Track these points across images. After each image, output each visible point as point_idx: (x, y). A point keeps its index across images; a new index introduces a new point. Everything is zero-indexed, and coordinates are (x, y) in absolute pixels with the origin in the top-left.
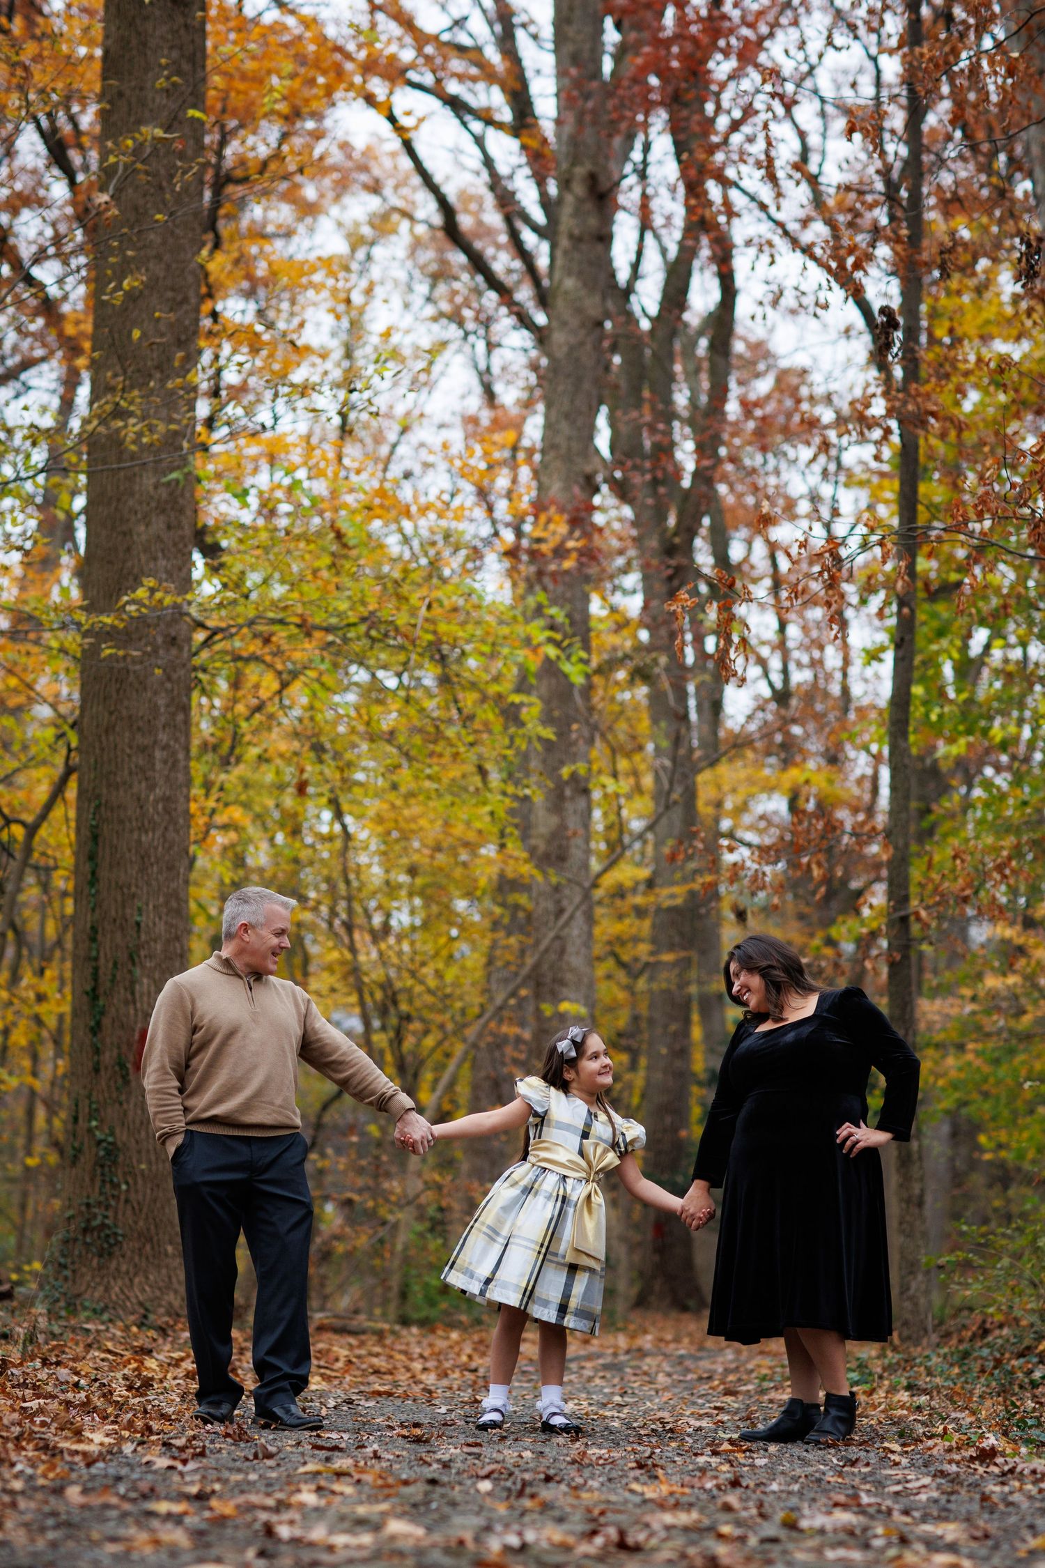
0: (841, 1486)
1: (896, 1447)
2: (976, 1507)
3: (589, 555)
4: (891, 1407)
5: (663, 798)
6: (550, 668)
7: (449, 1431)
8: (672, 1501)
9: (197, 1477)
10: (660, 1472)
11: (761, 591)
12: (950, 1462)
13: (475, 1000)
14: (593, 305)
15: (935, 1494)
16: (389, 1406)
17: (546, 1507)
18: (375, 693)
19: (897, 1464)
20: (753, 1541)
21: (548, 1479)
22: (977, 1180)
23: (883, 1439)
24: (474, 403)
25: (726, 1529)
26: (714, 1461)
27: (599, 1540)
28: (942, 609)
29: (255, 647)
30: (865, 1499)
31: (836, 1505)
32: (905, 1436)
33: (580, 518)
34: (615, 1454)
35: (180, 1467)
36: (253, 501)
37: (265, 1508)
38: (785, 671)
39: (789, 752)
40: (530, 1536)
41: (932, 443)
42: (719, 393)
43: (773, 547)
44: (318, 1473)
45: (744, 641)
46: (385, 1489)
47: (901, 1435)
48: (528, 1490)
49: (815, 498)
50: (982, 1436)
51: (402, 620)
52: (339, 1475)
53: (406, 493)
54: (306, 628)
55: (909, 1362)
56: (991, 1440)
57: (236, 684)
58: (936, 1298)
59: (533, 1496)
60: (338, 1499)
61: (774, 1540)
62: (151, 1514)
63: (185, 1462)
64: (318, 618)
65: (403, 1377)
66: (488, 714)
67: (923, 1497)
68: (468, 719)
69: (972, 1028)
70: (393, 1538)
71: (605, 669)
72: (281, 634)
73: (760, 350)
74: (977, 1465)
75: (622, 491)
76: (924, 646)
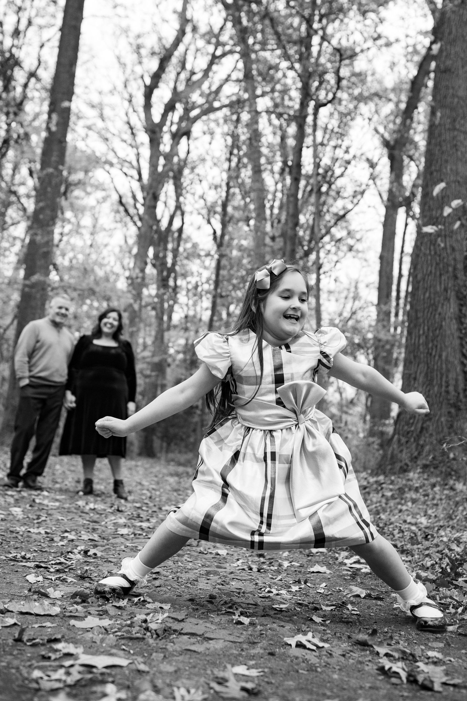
3: (143, 278)
5: (156, 338)
11: (184, 292)
14: (151, 222)
18: (91, 306)
20: (150, 512)
24: (122, 242)
25: (144, 508)
27: (113, 508)
33: (143, 270)
36: (67, 259)
38: (188, 311)
39: (186, 329)
41: (224, 262)
42: (179, 245)
43: (187, 282)
49: (198, 272)
61: (155, 512)
62: (6, 494)
71: (146, 306)
73: (189, 238)
75: (154, 265)
76: (219, 308)
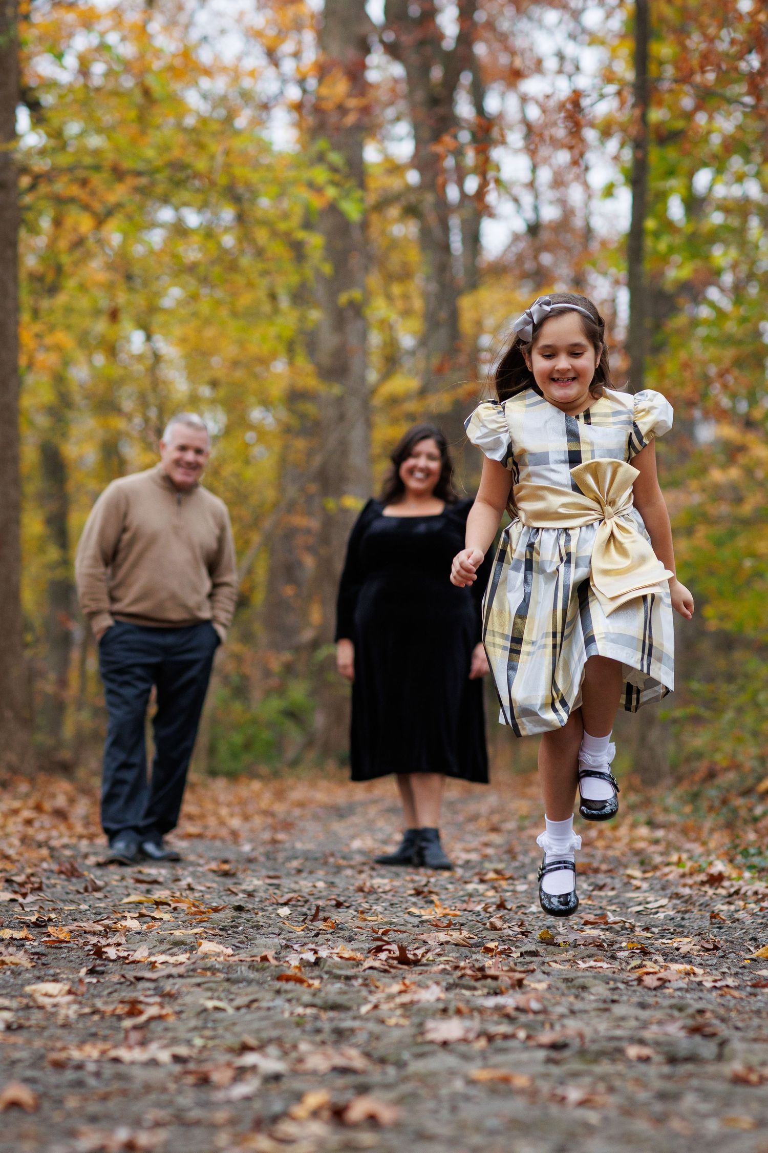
0: (590, 907)
1: (637, 873)
2: (707, 923)
3: (366, 111)
4: (633, 840)
5: (432, 322)
6: (333, 209)
7: (252, 866)
8: (446, 922)
9: (36, 908)
10: (434, 898)
11: (515, 138)
12: (685, 885)
13: (270, 494)
15: (672, 913)
16: (200, 846)
17: (337, 928)
18: (179, 230)
19: (638, 888)
20: (515, 954)
21: (339, 905)
22: (705, 646)
23: (626, 867)
25: (492, 944)
26: (481, 888)
27: (383, 956)
28: (672, 153)
29: (75, 191)
30: (611, 918)
31: (587, 923)
32: (645, 863)
33: (356, 74)
34: (397, 883)
35: (21, 900)
36: (71, 61)
37: (94, 933)
38: (536, 209)
39: (539, 277)
40: (323, 953)
43: (524, 99)
44: (140, 903)
45: (498, 181)
46: (199, 914)
47: (642, 863)
48: (321, 915)
49: (561, 56)
50: (711, 864)
51: (201, 165)
52: (158, 904)
53: (205, 56)
54: (118, 174)
55: (647, 803)
56: (719, 867)
57: (58, 223)
58: (671, 748)
59: (325, 920)
60: (158, 923)
61: (534, 954)
63: (24, 895)
64: (128, 164)
65: (212, 821)
66: (277, 249)
67: (661, 916)
68: (260, 253)
69: (699, 517)
70: (206, 956)
71: (381, 206)
72: (97, 180)
74: (706, 888)
75: (393, 50)
76: (655, 184)
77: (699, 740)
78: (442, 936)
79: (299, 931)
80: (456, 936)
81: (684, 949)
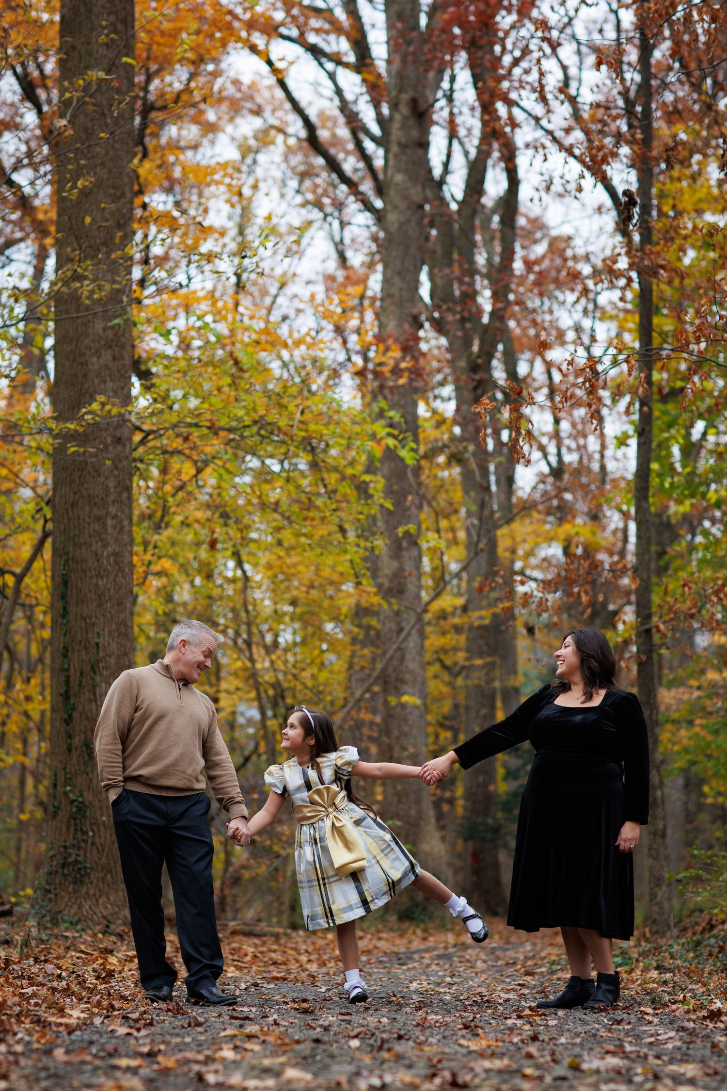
0: (611, 1039)
1: (650, 1010)
2: (708, 1052)
3: (417, 373)
4: (645, 982)
5: (472, 546)
6: (390, 454)
7: (328, 1005)
8: (489, 1052)
9: (148, 1041)
10: (480, 1031)
11: (541, 397)
12: (689, 1020)
13: (340, 694)
14: (416, 193)
15: (678, 1044)
16: (284, 987)
17: (399, 1057)
18: (264, 476)
19: (650, 1022)
20: (548, 1079)
21: (400, 1037)
22: (704, 818)
23: (640, 1005)
24: (332, 265)
25: (528, 1071)
26: (519, 1022)
27: (437, 1081)
28: (671, 407)
29: (178, 443)
30: (628, 1048)
31: (607, 1052)
32: (656, 1003)
33: (410, 347)
34: (448, 1019)
35: (135, 1033)
36: (174, 338)
37: (197, 1062)
38: (559, 454)
39: (563, 513)
40: (388, 1079)
41: (662, 288)
42: (508, 255)
43: (549, 365)
44: (234, 1036)
45: (529, 433)
46: (283, 1046)
47: (653, 1001)
48: (386, 1046)
49: (578, 329)
50: (711, 1001)
51: (283, 423)
52: (250, 1037)
53: (284, 331)
54: (214, 430)
55: (657, 949)
56: (718, 1004)
57: (164, 471)
58: (676, 903)
59: (389, 1050)
60: (249, 1054)
61: (564, 1079)
62: (115, 1067)
63: (138, 1030)
64: (223, 422)
65: (293, 966)
66: (346, 489)
67: (670, 1046)
68: (331, 493)
69: (698, 709)
70: (289, 1081)
71: (430, 455)
72: (196, 433)
73: (537, 224)
74: (708, 1022)
75: (439, 327)
76: (659, 435)
77: (700, 897)
78: (487, 1064)
79: (367, 1060)
80: (498, 1064)
81: (690, 1074)
